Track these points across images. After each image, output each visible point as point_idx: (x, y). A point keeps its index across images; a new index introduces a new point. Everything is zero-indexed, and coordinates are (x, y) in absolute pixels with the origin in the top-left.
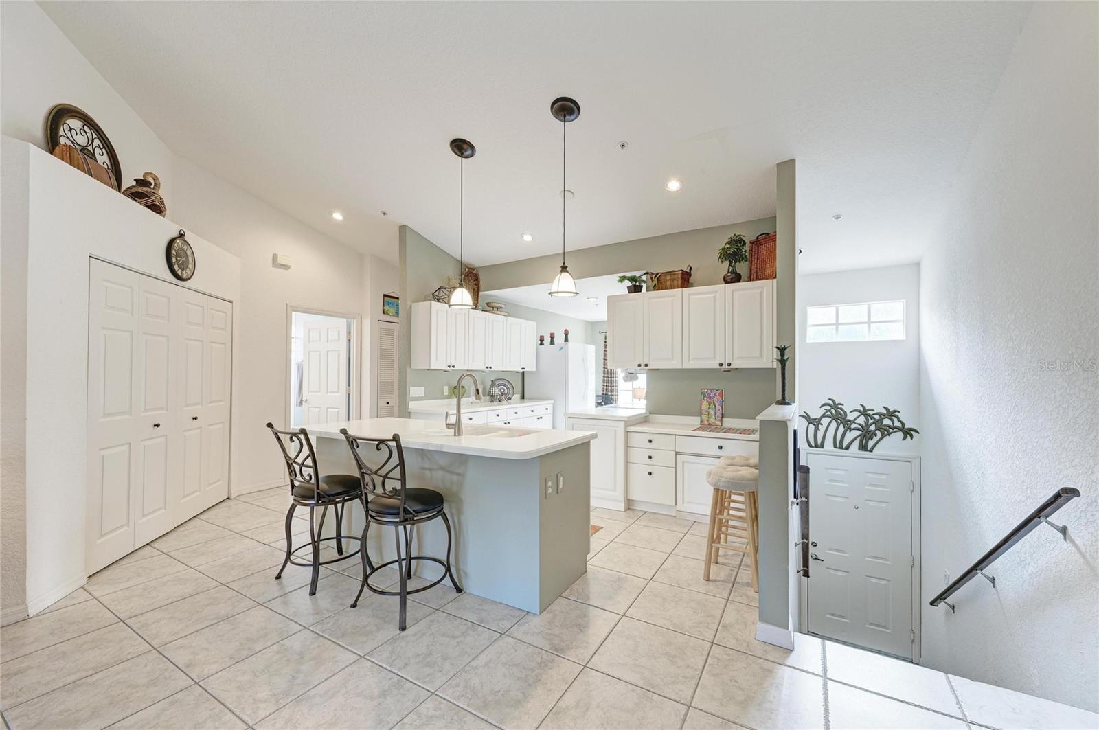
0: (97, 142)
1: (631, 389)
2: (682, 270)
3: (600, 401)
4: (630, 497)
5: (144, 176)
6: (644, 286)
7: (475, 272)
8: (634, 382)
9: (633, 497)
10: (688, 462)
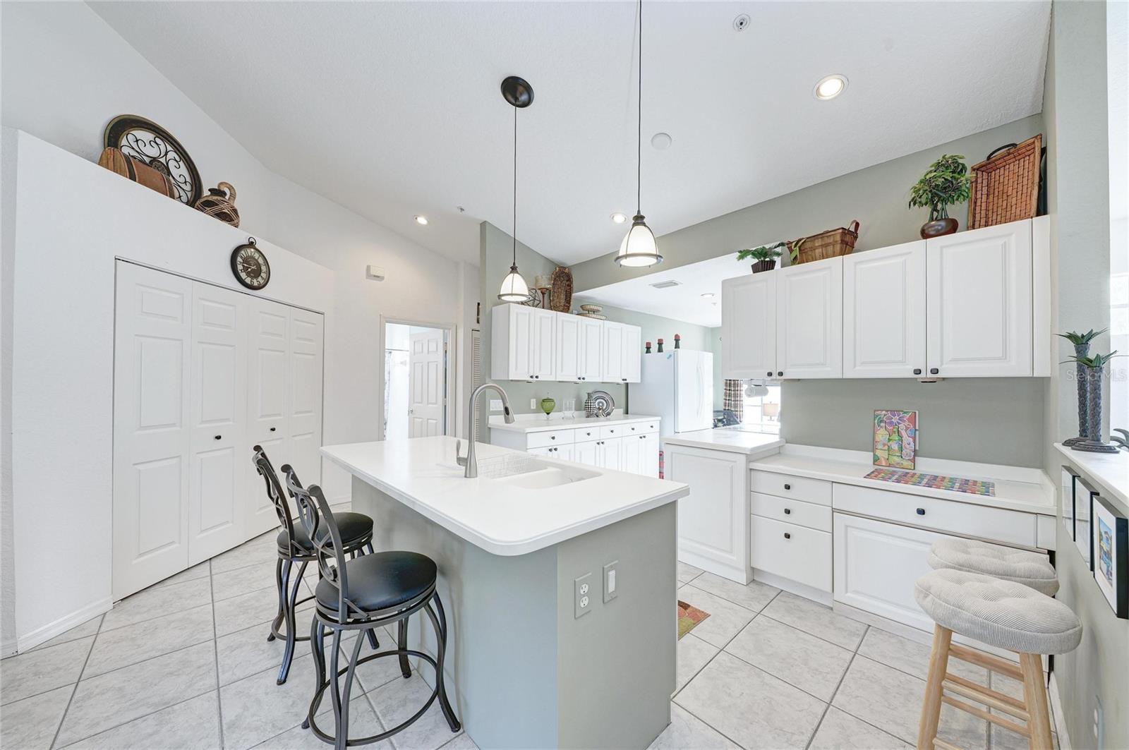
0: (172, 155)
1: (760, 404)
2: (843, 228)
3: (720, 418)
4: (753, 565)
5: (219, 186)
6: (778, 260)
7: (567, 271)
8: (764, 397)
9: (758, 565)
10: (852, 527)
